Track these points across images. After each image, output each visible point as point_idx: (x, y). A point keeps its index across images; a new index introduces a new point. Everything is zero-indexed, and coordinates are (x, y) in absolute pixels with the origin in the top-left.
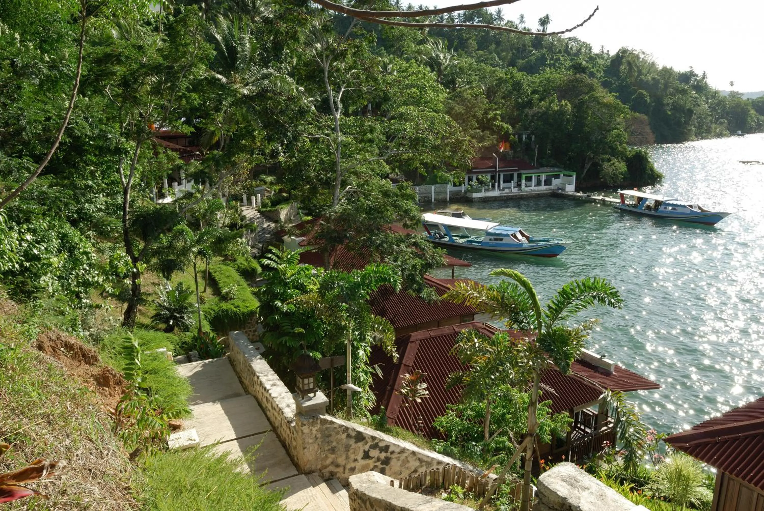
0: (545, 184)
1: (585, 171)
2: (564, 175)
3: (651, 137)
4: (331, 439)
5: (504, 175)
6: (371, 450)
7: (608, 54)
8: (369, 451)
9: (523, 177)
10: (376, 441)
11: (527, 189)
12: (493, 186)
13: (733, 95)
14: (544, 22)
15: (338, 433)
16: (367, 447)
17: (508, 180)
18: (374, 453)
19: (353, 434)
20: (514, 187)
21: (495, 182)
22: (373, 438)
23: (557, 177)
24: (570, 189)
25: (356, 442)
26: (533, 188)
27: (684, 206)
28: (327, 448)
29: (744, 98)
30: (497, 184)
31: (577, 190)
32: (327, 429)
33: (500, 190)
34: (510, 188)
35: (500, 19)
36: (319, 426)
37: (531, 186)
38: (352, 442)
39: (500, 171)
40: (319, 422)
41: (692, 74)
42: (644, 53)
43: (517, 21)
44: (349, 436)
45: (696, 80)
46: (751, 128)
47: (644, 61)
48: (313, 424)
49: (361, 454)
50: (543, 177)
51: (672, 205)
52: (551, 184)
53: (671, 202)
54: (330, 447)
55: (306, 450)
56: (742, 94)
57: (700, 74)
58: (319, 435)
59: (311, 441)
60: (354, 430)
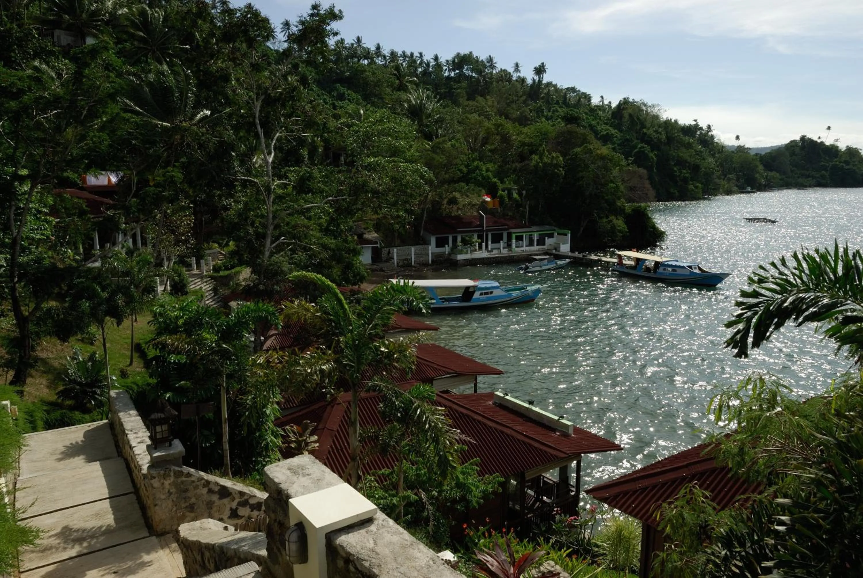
0: (538, 245)
1: (582, 229)
2: (558, 234)
3: (652, 193)
4: (189, 494)
5: (492, 234)
6: (240, 508)
7: (609, 105)
8: (237, 509)
9: (514, 236)
10: (246, 497)
11: (517, 249)
12: (480, 248)
13: (741, 149)
14: (540, 70)
15: (196, 487)
16: (234, 505)
17: (496, 239)
18: (244, 511)
19: (216, 489)
20: (504, 248)
21: (482, 242)
22: (242, 494)
23: (551, 236)
24: (565, 248)
25: (220, 498)
26: (524, 248)
27: (683, 267)
28: (183, 505)
29: (752, 153)
30: (484, 244)
31: (572, 250)
32: (182, 482)
33: (488, 251)
34: (499, 248)
35: (492, 67)
36: (172, 479)
37: (522, 246)
38: (215, 498)
39: (487, 231)
40: (172, 474)
41: (696, 127)
42: (645, 105)
43: (511, 70)
44: (210, 491)
45: (701, 133)
46: (760, 185)
47: (647, 113)
48: (165, 476)
49: (227, 513)
50: (536, 237)
51: (671, 266)
52: (544, 244)
53: (670, 263)
54: (187, 504)
55: (157, 508)
56: (750, 149)
57: (705, 127)
58: (173, 490)
59: (163, 497)
60: (217, 484)
